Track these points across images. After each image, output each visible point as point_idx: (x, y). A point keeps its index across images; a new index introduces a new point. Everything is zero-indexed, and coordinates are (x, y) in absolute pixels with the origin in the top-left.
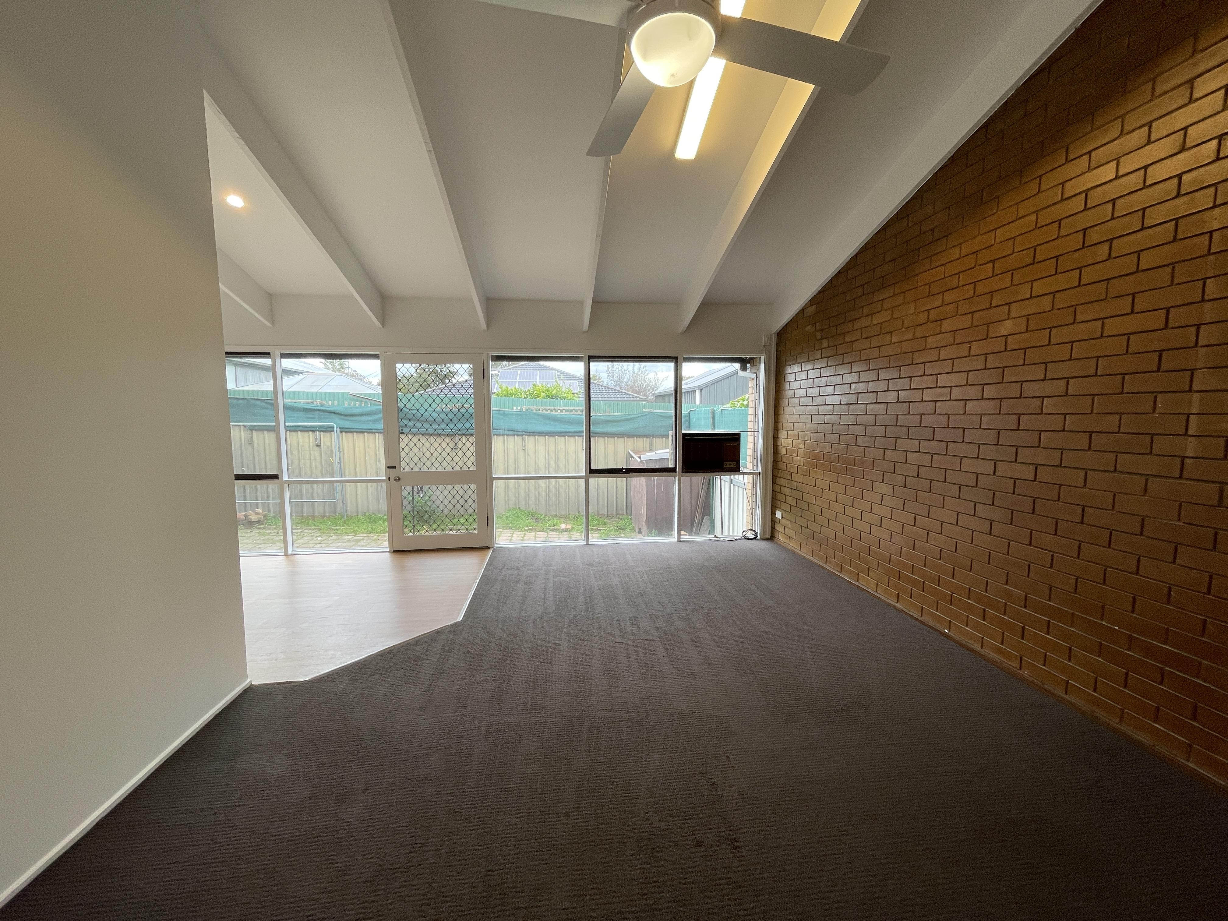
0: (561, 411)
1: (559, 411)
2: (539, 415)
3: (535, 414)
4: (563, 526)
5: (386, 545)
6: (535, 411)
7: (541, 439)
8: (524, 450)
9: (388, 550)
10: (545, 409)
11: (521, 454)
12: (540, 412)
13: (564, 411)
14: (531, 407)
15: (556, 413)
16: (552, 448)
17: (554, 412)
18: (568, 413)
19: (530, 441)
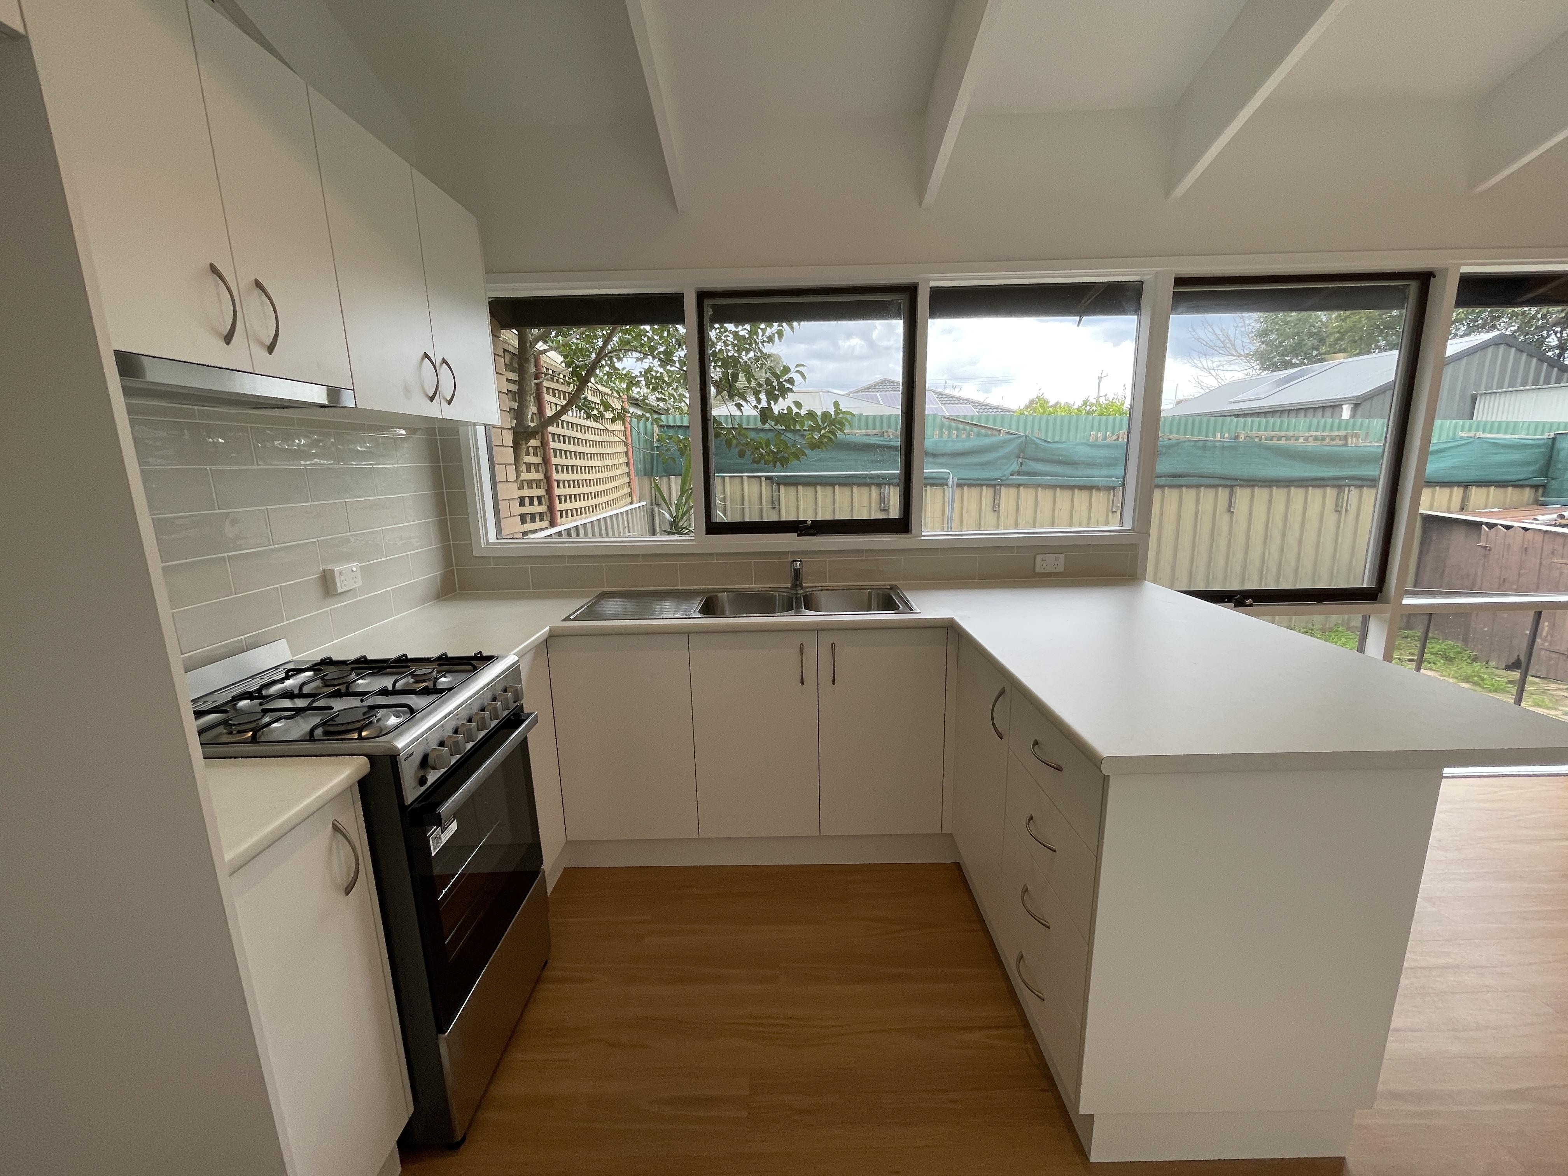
3: (1260, 446)
7: (1263, 493)
12: (1269, 442)
19: (1244, 497)
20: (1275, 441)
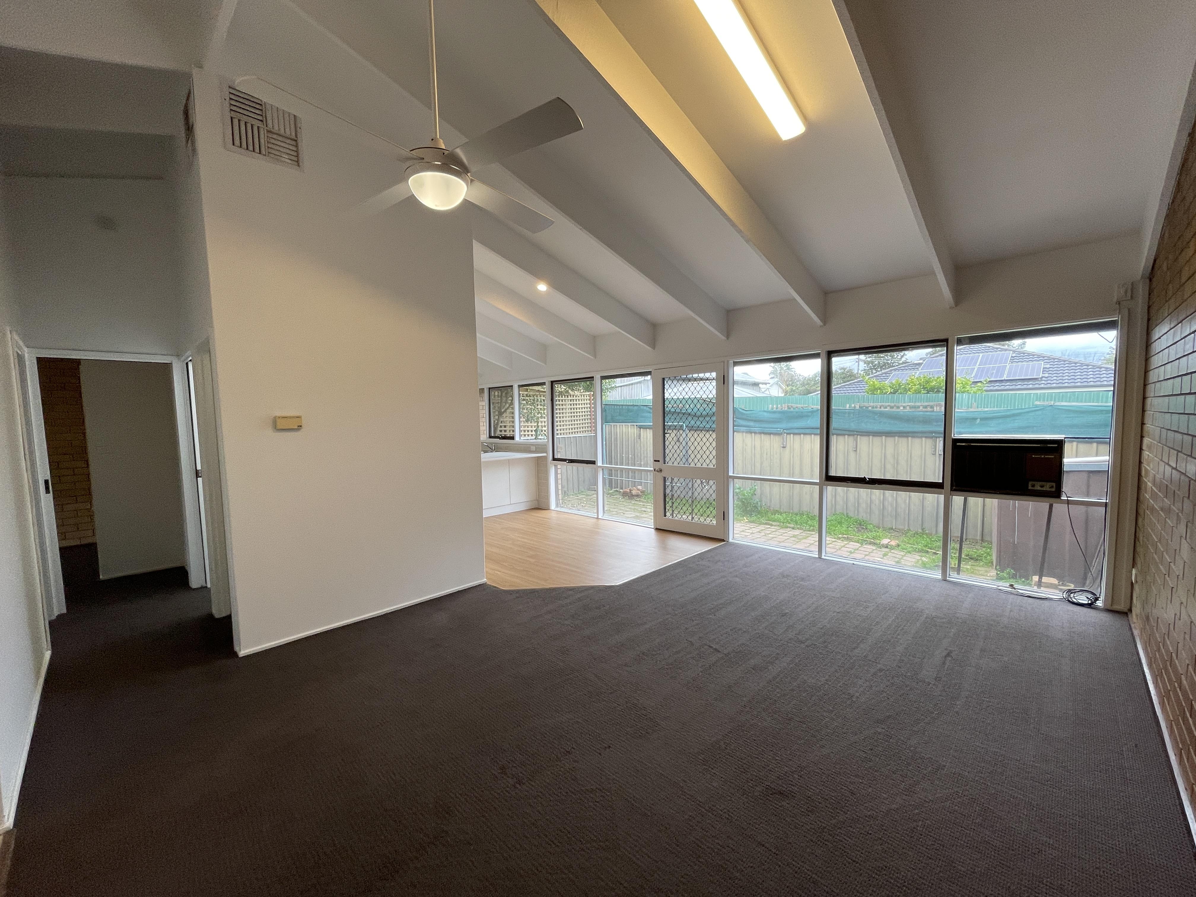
0: (904, 407)
1: (902, 408)
2: (875, 413)
3: (870, 411)
4: (885, 541)
5: (651, 524)
6: (870, 408)
7: (877, 440)
8: (856, 451)
9: (653, 527)
10: (883, 406)
11: (852, 455)
12: (878, 409)
13: (908, 408)
14: (866, 404)
15: (898, 410)
16: (890, 451)
17: (894, 409)
18: (913, 410)
19: (863, 442)
20: (882, 409)
